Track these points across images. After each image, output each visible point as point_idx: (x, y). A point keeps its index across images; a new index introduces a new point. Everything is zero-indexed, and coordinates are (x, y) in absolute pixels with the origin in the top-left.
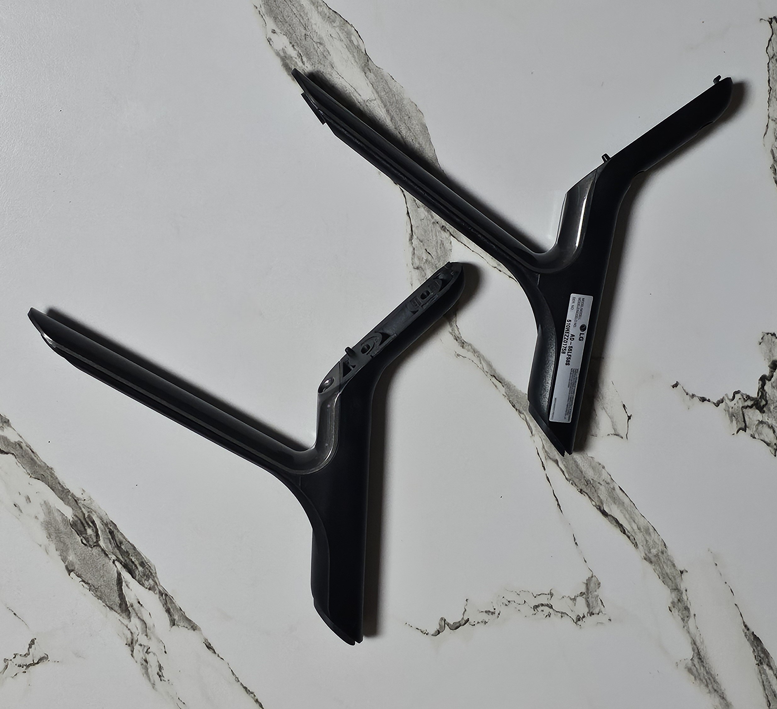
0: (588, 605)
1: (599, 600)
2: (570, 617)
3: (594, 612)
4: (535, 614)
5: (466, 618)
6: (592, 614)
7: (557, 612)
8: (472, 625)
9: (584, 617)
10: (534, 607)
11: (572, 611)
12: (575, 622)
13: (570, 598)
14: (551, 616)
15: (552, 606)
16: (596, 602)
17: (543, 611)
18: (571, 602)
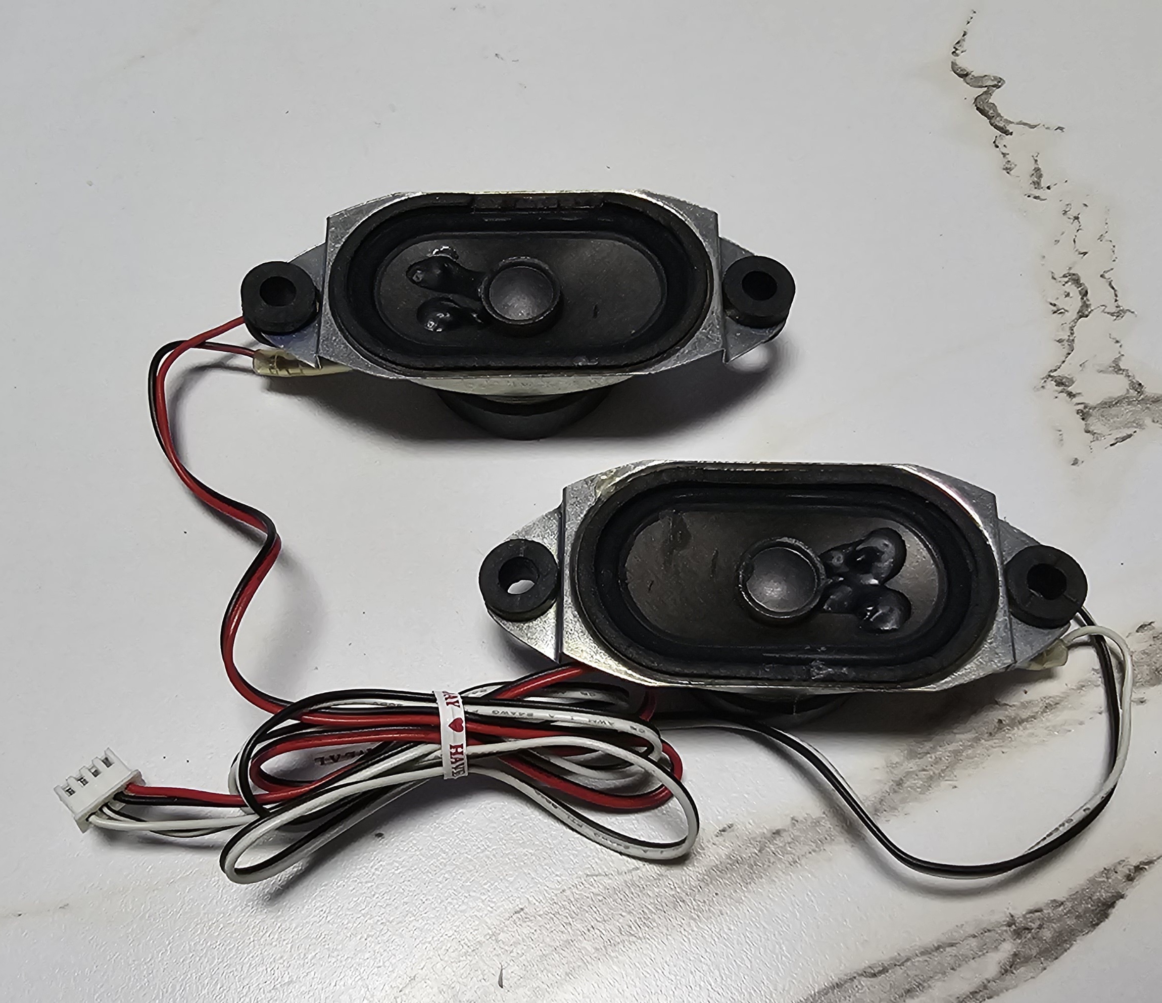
0: (1108, 404)
1: (1130, 432)
2: (1064, 362)
3: (1091, 420)
4: (1055, 279)
5: (1010, 128)
6: (1084, 415)
7: (1072, 330)
8: (994, 142)
9: (1071, 395)
10: (1074, 274)
11: (1081, 365)
12: (1052, 374)
13: (1119, 359)
14: (1056, 314)
15: (1087, 316)
16: (1120, 423)
17: (1068, 295)
18: (1107, 359)
